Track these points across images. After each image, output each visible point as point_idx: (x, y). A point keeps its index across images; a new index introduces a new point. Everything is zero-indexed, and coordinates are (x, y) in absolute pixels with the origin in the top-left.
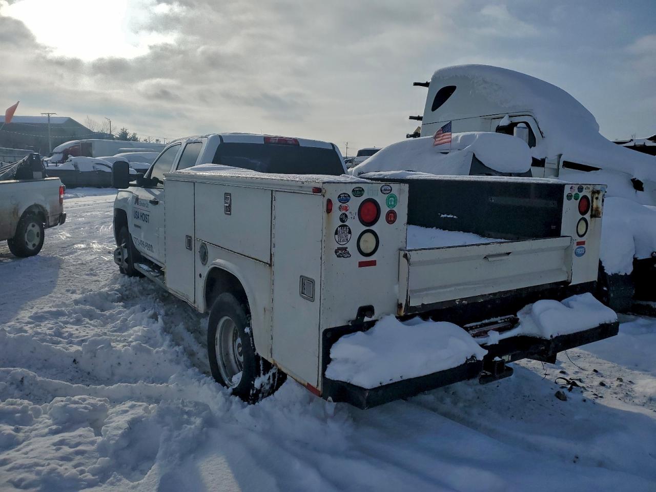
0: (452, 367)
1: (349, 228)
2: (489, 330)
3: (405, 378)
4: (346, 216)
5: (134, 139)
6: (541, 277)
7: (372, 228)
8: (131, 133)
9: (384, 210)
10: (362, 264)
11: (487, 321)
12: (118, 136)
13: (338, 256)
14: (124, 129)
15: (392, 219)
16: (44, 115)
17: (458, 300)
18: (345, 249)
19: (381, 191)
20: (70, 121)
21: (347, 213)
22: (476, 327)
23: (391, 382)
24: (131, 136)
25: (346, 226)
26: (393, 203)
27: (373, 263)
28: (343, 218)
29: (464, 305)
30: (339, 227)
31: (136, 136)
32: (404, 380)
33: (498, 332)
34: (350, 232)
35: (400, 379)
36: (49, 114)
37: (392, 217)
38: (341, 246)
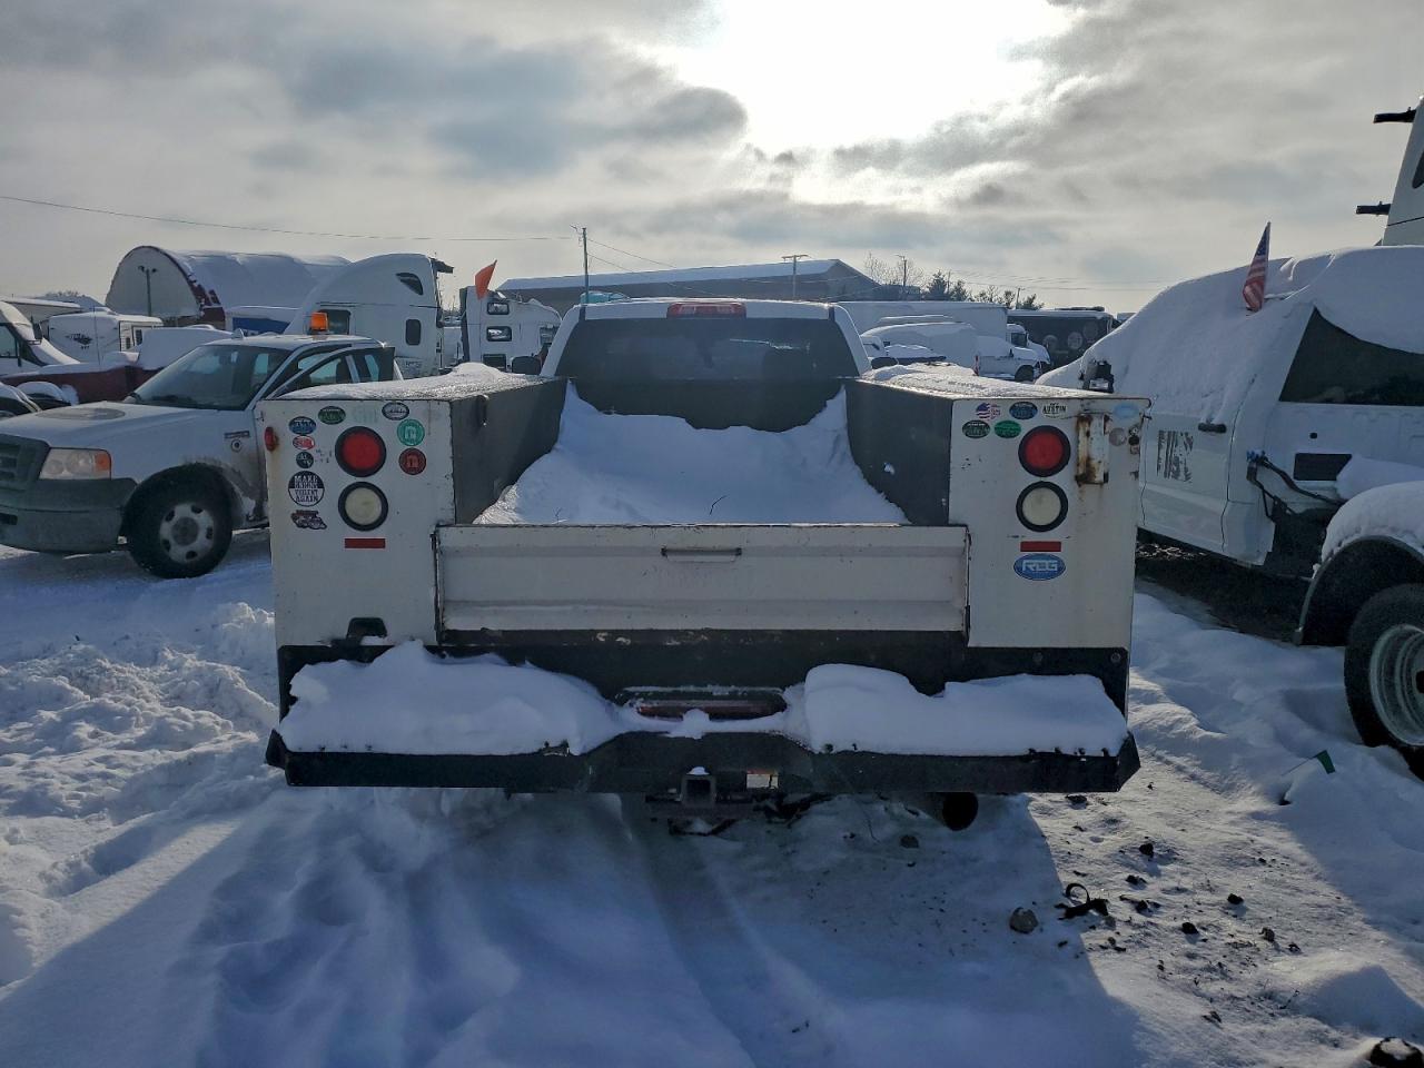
0: (495, 753)
1: (318, 478)
2: (692, 708)
3: (375, 750)
4: (310, 457)
5: (959, 294)
6: (856, 612)
7: (371, 480)
8: (953, 281)
9: (395, 449)
10: (350, 543)
11: (692, 688)
12: (927, 290)
13: (301, 526)
14: (940, 274)
15: (415, 465)
16: (788, 261)
17: (603, 634)
18: (314, 514)
19: (384, 413)
20: (839, 267)
21: (312, 452)
22: (657, 696)
23: (343, 750)
24: (952, 287)
25: (312, 474)
26: (414, 436)
27: (379, 544)
28: (305, 460)
29: (621, 646)
30: (298, 474)
31: (964, 288)
32: (371, 754)
33: (707, 716)
34: (321, 485)
35: (364, 750)
36: (795, 257)
37: (414, 462)
38: (304, 509)
